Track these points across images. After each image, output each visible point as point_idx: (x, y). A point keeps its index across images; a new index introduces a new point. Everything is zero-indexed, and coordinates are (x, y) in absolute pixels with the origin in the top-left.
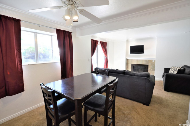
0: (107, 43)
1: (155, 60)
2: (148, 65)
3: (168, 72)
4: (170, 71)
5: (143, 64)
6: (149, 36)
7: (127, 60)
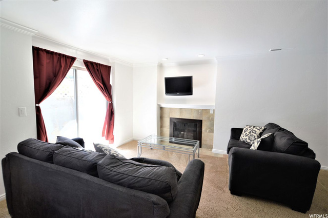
0: (110, 67)
1: (214, 110)
2: (201, 121)
3: (239, 139)
4: (242, 136)
5: (192, 118)
6: (200, 56)
7: (161, 109)
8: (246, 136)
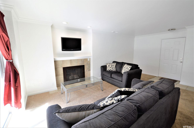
1: (90, 59)
2: (84, 66)
7: (56, 62)
8: (110, 68)
